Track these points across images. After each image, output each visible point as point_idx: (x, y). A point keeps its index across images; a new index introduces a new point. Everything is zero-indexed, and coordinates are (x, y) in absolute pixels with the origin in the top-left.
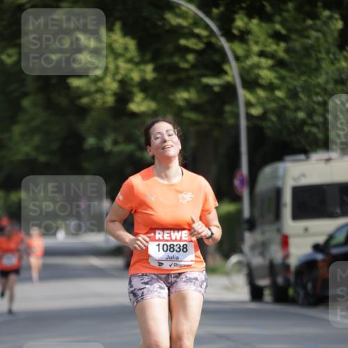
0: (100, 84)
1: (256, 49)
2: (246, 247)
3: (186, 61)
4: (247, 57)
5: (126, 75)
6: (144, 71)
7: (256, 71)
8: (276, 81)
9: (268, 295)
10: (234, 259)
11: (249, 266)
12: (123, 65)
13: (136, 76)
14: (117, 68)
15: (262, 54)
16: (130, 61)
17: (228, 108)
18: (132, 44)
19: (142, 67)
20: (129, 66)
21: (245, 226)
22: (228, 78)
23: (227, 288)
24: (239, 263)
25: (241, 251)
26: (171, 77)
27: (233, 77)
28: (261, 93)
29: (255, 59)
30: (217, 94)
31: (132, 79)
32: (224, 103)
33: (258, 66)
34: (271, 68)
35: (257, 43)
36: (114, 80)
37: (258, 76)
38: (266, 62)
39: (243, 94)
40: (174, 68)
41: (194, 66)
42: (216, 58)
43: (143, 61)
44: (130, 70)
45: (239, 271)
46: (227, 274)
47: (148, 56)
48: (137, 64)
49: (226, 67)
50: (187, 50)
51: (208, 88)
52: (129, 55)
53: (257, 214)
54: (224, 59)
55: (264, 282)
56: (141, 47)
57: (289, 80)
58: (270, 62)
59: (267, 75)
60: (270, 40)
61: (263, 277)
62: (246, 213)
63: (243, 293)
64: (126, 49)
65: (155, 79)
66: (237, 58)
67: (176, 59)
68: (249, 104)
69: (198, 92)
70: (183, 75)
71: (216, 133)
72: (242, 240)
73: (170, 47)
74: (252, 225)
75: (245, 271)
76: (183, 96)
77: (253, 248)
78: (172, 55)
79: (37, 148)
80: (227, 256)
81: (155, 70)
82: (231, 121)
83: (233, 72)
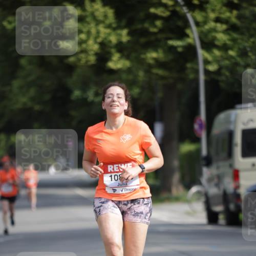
0: (84, 46)
1: (212, 16)
2: (204, 180)
3: (155, 26)
4: (205, 23)
5: (105, 38)
6: (120, 35)
7: (214, 34)
9: (222, 219)
10: (194, 189)
11: (206, 195)
12: (103, 30)
13: (113, 39)
14: (98, 32)
15: (217, 20)
16: (109, 26)
17: (189, 65)
18: (110, 12)
19: (119, 32)
20: (108, 31)
21: (204, 162)
22: (190, 41)
23: (188, 214)
24: (198, 192)
25: (200, 183)
26: (143, 40)
27: (194, 39)
28: (217, 53)
29: (212, 24)
30: (180, 53)
31: (110, 42)
32: (186, 61)
33: (214, 30)
34: (225, 32)
35: (213, 11)
36: (96, 42)
37: (215, 38)
38: (221, 27)
39: (201, 53)
40: (145, 33)
41: (161, 31)
42: (180, 23)
43: (119, 27)
44: (109, 34)
45: (198, 199)
46: (188, 201)
47: (123, 23)
48: (114, 29)
49: (188, 31)
50: (156, 17)
51: (173, 49)
52: (108, 22)
53: (213, 153)
54: (187, 24)
55: (218, 208)
56: (118, 15)
57: (239, 41)
58: (224, 27)
59: (222, 38)
60: (224, 9)
61: (217, 205)
62: (204, 152)
63: (201, 217)
64: (106, 16)
65: (129, 41)
66: (197, 24)
67: (146, 25)
68: (206, 62)
69: (164, 52)
70: (153, 38)
71: (180, 86)
72: (201, 174)
73: (142, 15)
74: (208, 162)
75: (203, 199)
76: (152, 55)
77: (210, 180)
78: (143, 21)
79: (33, 99)
80: (188, 187)
81: (129, 34)
82: (192, 76)
83: (194, 35)
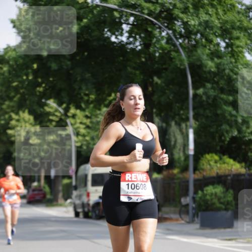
1: (78, 121)
2: (73, 196)
3: (52, 124)
4: (75, 124)
8: (86, 134)
9: (81, 215)
10: (69, 201)
11: (74, 204)
12: (28, 126)
14: (26, 127)
15: (81, 123)
16: (31, 124)
18: (32, 118)
19: (35, 127)
20: (30, 126)
21: (73, 188)
23: (66, 212)
24: (71, 202)
25: (71, 198)
28: (80, 138)
29: (78, 125)
33: (79, 128)
35: (79, 119)
37: (79, 131)
38: (84, 126)
39: (74, 138)
42: (63, 124)
43: (36, 124)
45: (71, 205)
46: (66, 206)
47: (38, 122)
48: (33, 125)
49: (67, 128)
50: (53, 121)
52: (30, 122)
53: (78, 184)
54: (66, 124)
55: (80, 210)
56: (36, 119)
57: (91, 133)
59: (83, 131)
60: (84, 118)
61: (80, 208)
62: (74, 183)
63: (72, 214)
64: (29, 120)
66: (72, 124)
67: (48, 124)
68: (76, 142)
72: (72, 194)
73: (46, 119)
74: (76, 188)
75: (73, 206)
77: (76, 197)
78: (47, 122)
80: (66, 199)
83: (70, 130)
